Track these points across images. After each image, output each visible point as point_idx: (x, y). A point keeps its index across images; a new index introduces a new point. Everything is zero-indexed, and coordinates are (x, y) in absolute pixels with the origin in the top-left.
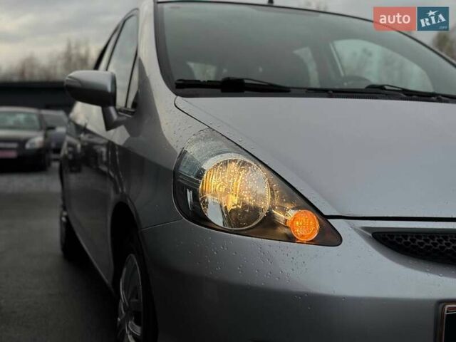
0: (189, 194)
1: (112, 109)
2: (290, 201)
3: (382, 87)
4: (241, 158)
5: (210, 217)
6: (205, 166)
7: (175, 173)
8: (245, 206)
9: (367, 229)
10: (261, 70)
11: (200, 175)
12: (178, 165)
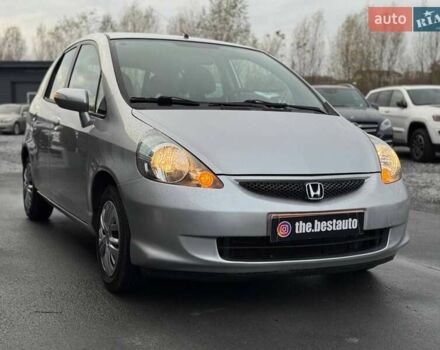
0: (146, 165)
1: (86, 114)
2: (199, 167)
3: (253, 102)
4: (173, 145)
5: (158, 176)
6: (154, 150)
7: (137, 154)
8: (176, 170)
9: (237, 180)
10: (181, 76)
11: (151, 155)
12: (138, 150)
